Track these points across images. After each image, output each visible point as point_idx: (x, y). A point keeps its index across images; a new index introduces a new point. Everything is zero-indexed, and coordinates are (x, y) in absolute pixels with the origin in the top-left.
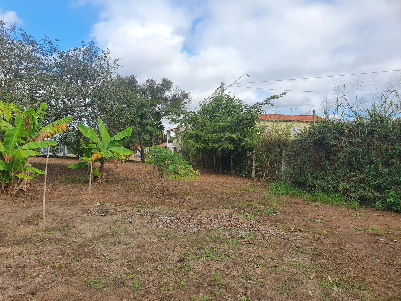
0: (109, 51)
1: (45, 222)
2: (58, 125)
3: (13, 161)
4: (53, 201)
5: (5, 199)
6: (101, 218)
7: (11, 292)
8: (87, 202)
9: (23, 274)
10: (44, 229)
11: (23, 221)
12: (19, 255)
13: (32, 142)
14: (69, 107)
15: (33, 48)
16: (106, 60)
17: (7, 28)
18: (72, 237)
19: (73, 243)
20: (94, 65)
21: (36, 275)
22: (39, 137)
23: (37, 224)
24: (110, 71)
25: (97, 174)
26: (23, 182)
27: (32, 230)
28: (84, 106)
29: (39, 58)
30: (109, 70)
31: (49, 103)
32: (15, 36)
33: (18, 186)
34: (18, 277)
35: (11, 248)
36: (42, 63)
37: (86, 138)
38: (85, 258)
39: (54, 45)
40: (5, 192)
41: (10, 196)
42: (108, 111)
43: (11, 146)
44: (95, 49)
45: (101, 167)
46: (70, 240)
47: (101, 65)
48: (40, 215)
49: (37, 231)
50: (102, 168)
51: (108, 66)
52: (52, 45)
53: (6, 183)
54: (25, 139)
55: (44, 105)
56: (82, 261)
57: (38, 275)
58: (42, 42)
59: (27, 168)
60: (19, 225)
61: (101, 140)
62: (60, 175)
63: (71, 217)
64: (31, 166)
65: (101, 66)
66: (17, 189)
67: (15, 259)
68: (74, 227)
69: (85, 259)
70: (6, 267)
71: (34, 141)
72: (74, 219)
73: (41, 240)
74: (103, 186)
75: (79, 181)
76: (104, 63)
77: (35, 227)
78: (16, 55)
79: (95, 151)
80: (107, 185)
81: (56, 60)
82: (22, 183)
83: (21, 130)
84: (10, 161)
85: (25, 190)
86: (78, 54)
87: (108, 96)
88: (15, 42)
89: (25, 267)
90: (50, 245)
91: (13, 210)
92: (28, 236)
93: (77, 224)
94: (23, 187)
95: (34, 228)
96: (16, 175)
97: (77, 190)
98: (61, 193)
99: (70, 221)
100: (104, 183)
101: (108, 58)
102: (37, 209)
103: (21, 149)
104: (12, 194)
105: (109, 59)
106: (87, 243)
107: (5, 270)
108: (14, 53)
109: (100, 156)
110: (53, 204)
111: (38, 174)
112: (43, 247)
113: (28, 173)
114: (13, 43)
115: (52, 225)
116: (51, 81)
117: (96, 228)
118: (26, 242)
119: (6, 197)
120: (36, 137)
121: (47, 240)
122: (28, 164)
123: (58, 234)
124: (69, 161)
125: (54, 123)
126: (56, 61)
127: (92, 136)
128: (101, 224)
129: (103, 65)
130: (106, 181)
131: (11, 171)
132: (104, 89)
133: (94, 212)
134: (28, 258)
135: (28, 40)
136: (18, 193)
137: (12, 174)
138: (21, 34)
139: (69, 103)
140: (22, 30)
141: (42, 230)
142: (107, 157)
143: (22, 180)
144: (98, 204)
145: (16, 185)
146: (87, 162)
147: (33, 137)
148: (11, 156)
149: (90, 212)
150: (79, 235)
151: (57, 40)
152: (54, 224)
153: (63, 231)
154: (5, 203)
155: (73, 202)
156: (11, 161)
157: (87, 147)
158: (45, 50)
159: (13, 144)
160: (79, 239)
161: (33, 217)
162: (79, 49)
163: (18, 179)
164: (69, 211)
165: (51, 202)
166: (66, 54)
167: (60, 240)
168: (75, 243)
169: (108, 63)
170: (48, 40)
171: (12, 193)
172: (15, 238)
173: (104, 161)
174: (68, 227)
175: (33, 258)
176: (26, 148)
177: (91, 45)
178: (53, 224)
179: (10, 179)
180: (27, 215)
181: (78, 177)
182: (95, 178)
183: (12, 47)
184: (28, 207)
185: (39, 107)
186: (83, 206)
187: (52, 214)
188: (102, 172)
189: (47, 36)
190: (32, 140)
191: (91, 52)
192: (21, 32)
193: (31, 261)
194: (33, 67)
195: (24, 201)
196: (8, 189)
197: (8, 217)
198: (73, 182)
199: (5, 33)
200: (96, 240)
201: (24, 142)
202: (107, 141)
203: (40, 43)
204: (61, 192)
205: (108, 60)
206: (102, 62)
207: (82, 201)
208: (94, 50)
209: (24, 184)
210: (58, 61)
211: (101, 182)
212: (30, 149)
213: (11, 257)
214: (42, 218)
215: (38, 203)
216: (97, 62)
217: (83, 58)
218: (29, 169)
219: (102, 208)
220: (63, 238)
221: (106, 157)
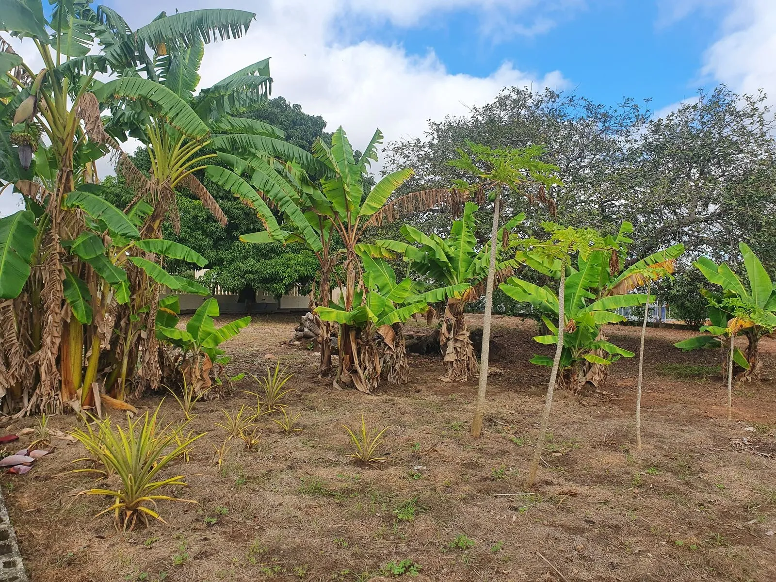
0: (762, 96)
1: (641, 450)
2: (657, 262)
3: (578, 331)
4: (650, 410)
5: (565, 397)
6: (765, 461)
7: (600, 570)
8: (722, 422)
9: (616, 543)
10: (640, 462)
11: (600, 442)
12: (604, 503)
13: (608, 297)
14: (674, 224)
15: (604, 125)
16: (757, 115)
17: (561, 102)
18: (703, 492)
19: (706, 504)
20: (727, 131)
21: (640, 551)
22: (621, 287)
23: (627, 451)
24: (767, 137)
25: (743, 362)
26: (592, 369)
27: (618, 461)
28: (706, 220)
29: (614, 142)
30: (763, 135)
31: (635, 222)
32: (575, 112)
33: (585, 376)
34: (608, 545)
35: (587, 487)
36: (619, 149)
37: (714, 285)
38: (739, 543)
39: (642, 111)
40: (564, 384)
41: (572, 392)
42: (764, 224)
43: (574, 304)
44: (728, 99)
45: (749, 348)
46: (699, 496)
47: (745, 129)
48: (629, 434)
49: (628, 465)
50: (751, 351)
51: (761, 127)
52: (638, 111)
53: (566, 368)
54: (595, 291)
55: (627, 226)
56: (735, 549)
57: (644, 552)
58: (621, 111)
59: (601, 345)
60: (595, 448)
61: (747, 289)
62: (657, 360)
63: (691, 448)
64: (607, 341)
65: (745, 131)
66: (583, 381)
67: (597, 509)
68: (702, 470)
69: (740, 547)
70: (585, 521)
71: (612, 295)
72: (699, 453)
73: (638, 483)
74: (758, 390)
75: (700, 376)
76: (751, 124)
77: (623, 456)
78: (576, 144)
79: (740, 313)
80: (766, 389)
81: (646, 139)
82: (590, 372)
83: (591, 275)
84: (573, 330)
85: (596, 384)
86: (690, 118)
87: (763, 192)
88: (574, 123)
89: (617, 528)
90: (657, 496)
91: (581, 419)
92: (614, 472)
93: (710, 465)
94: (592, 379)
95: (622, 459)
96: (583, 356)
97: (697, 392)
98: (664, 396)
99: (691, 456)
100: (759, 383)
101: (761, 110)
102: (622, 422)
103: (592, 310)
104: (575, 390)
105: (763, 113)
106: (740, 512)
107: (584, 525)
108: (573, 142)
109: (747, 325)
110: (651, 416)
111: (619, 357)
112: (645, 498)
113: (601, 353)
114: (571, 124)
115: (655, 459)
116: (638, 180)
117: (756, 482)
118: (611, 483)
119: (566, 394)
120: (615, 287)
121: (651, 486)
122: (601, 337)
123: (671, 480)
124: (672, 333)
125: (647, 259)
126: (646, 141)
127: (726, 282)
128: (766, 475)
129: (749, 128)
130: (764, 380)
131: (575, 349)
132: (753, 178)
133: (745, 445)
134: (620, 514)
135: (596, 113)
136: (584, 387)
137: (576, 355)
138: (584, 106)
139: (675, 217)
140: (585, 100)
141: (637, 465)
142: (769, 325)
143: (590, 365)
144: (751, 429)
145: (581, 374)
146: (717, 337)
147: (610, 287)
148: (574, 321)
149: (735, 443)
150: (716, 489)
151: (648, 100)
152: (659, 458)
153: (681, 476)
154: (567, 405)
155: (692, 417)
156: (575, 330)
157: (722, 305)
158: (625, 124)
159: (577, 301)
160: (719, 498)
161: (617, 436)
162: (694, 107)
163: (585, 364)
164: (687, 435)
165: (647, 412)
166: (665, 122)
167: (677, 491)
168: (710, 505)
169: (761, 122)
170: (631, 105)
171: (575, 387)
172: (591, 470)
173: (756, 335)
174: (689, 467)
175: (630, 515)
176: (598, 308)
177: (720, 91)
178: (657, 456)
179: (573, 363)
180: (606, 431)
181: (695, 367)
182: (738, 370)
183: (569, 133)
184: (605, 417)
185: (618, 231)
186: (715, 429)
187: (652, 436)
188: (753, 358)
189: (628, 99)
190: (607, 292)
191: (719, 106)
192: (583, 103)
193: (626, 520)
194: (604, 159)
195: (596, 405)
196: (570, 381)
197: (575, 430)
198: (686, 376)
199: (558, 111)
200: (761, 510)
201: (593, 297)
202: (764, 291)
203: (615, 115)
204: (662, 395)
205: (760, 116)
206: (747, 122)
207: (711, 418)
208: (726, 102)
209: (595, 374)
210: (651, 140)
211: (750, 380)
212: (607, 310)
213: (591, 504)
214: (633, 441)
215: (622, 411)
216: (735, 123)
217: (703, 124)
218: (604, 346)
219: (764, 440)
220: (682, 488)
221: (768, 327)
